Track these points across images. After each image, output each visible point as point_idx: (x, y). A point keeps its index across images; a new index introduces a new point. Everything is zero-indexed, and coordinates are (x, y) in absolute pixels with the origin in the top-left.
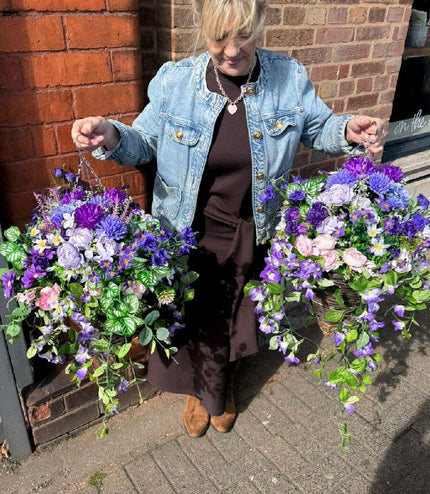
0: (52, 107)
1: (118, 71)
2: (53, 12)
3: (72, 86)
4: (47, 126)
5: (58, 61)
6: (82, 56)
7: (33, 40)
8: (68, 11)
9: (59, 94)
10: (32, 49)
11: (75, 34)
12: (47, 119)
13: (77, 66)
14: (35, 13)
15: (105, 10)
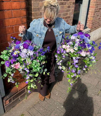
0: (9, 30)
1: (23, 21)
2: (10, 10)
3: (13, 25)
4: (8, 35)
5: (11, 20)
6: (15, 19)
7: (6, 16)
8: (13, 9)
9: (11, 27)
10: (5, 18)
11: (14, 14)
12: (8, 33)
13: (15, 21)
14: (6, 10)
15: (20, 9)
